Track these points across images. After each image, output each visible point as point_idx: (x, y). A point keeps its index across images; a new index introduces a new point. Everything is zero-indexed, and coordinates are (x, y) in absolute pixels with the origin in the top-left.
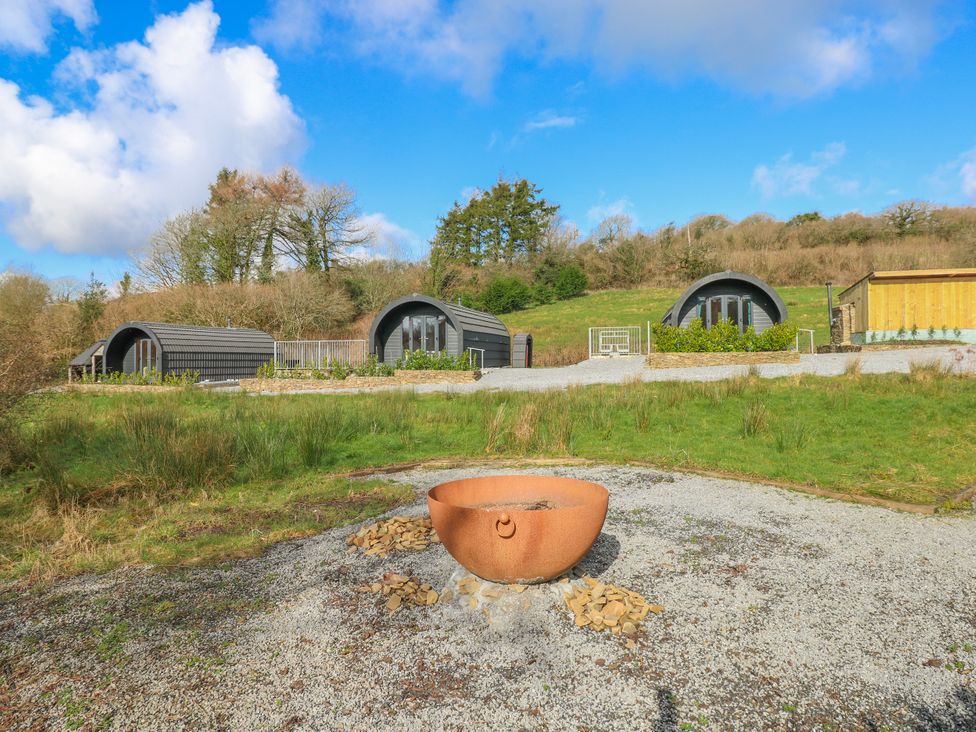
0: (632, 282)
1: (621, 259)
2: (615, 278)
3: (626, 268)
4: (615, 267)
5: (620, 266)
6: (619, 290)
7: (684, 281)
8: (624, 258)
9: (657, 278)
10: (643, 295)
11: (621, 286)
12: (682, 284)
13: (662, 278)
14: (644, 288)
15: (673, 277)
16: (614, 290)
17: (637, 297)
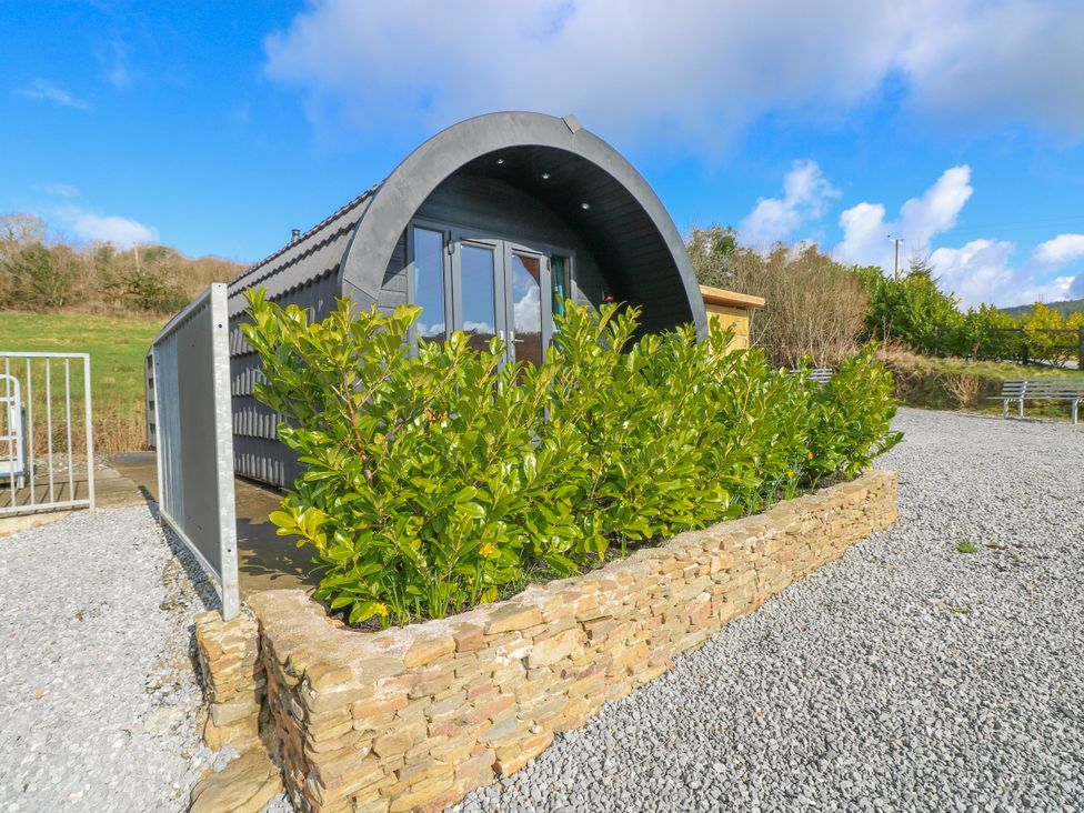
0: (47, 304)
1: (28, 270)
2: (17, 295)
3: (37, 283)
4: (17, 279)
5: (26, 279)
6: (25, 313)
7: (134, 310)
8: (34, 269)
9: (92, 303)
10: (66, 323)
11: (29, 309)
12: (130, 314)
13: (100, 304)
14: (69, 314)
15: (117, 304)
16: (16, 313)
17: (58, 325)
